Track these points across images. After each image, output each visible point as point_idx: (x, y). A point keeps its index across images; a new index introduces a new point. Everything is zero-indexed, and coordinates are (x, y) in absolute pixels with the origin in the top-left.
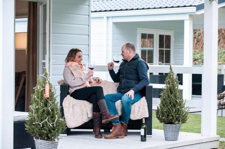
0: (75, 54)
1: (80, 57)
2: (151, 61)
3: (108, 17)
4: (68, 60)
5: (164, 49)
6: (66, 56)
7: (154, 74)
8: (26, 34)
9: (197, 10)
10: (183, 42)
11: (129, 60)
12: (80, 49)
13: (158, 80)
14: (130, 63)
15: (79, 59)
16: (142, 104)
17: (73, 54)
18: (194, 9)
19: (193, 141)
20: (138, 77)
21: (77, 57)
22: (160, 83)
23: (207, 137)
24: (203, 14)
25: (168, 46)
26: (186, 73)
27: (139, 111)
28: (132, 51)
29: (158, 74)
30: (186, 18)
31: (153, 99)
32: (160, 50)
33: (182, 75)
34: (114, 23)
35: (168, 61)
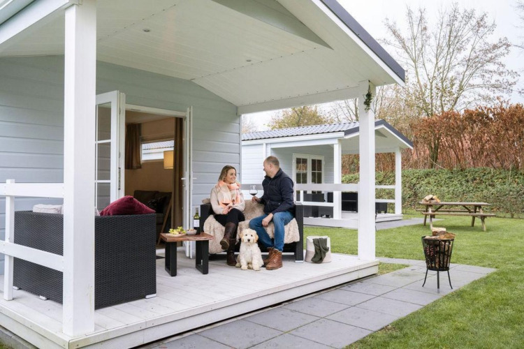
0: (228, 171)
2: (305, 182)
3: (267, 144)
5: (316, 172)
8: (173, 153)
9: (345, 135)
10: (333, 175)
11: (272, 177)
13: (311, 197)
14: (274, 182)
15: (231, 177)
16: (292, 229)
18: (343, 134)
19: (350, 268)
21: (228, 175)
22: (313, 201)
23: (365, 263)
24: (358, 136)
25: (320, 169)
26: (336, 190)
27: (289, 234)
28: (273, 166)
29: (311, 192)
30: (335, 142)
31: (304, 218)
32: (312, 173)
33: (332, 194)
34: (273, 148)
35: (319, 182)
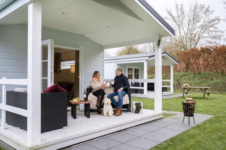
0: (97, 73)
1: (99, 75)
2: (131, 78)
3: (115, 62)
4: (93, 76)
5: (136, 74)
6: (93, 75)
7: (133, 83)
8: (75, 66)
9: (149, 58)
12: (99, 71)
13: (134, 85)
15: (99, 76)
16: (126, 98)
17: (96, 74)
20: (125, 84)
21: (97, 75)
22: (135, 87)
23: (158, 113)
24: (155, 58)
25: (138, 73)
26: (145, 82)
28: (120, 72)
29: (134, 83)
30: (144, 61)
32: (135, 74)
33: (143, 83)
34: (117, 64)
35: (138, 78)
